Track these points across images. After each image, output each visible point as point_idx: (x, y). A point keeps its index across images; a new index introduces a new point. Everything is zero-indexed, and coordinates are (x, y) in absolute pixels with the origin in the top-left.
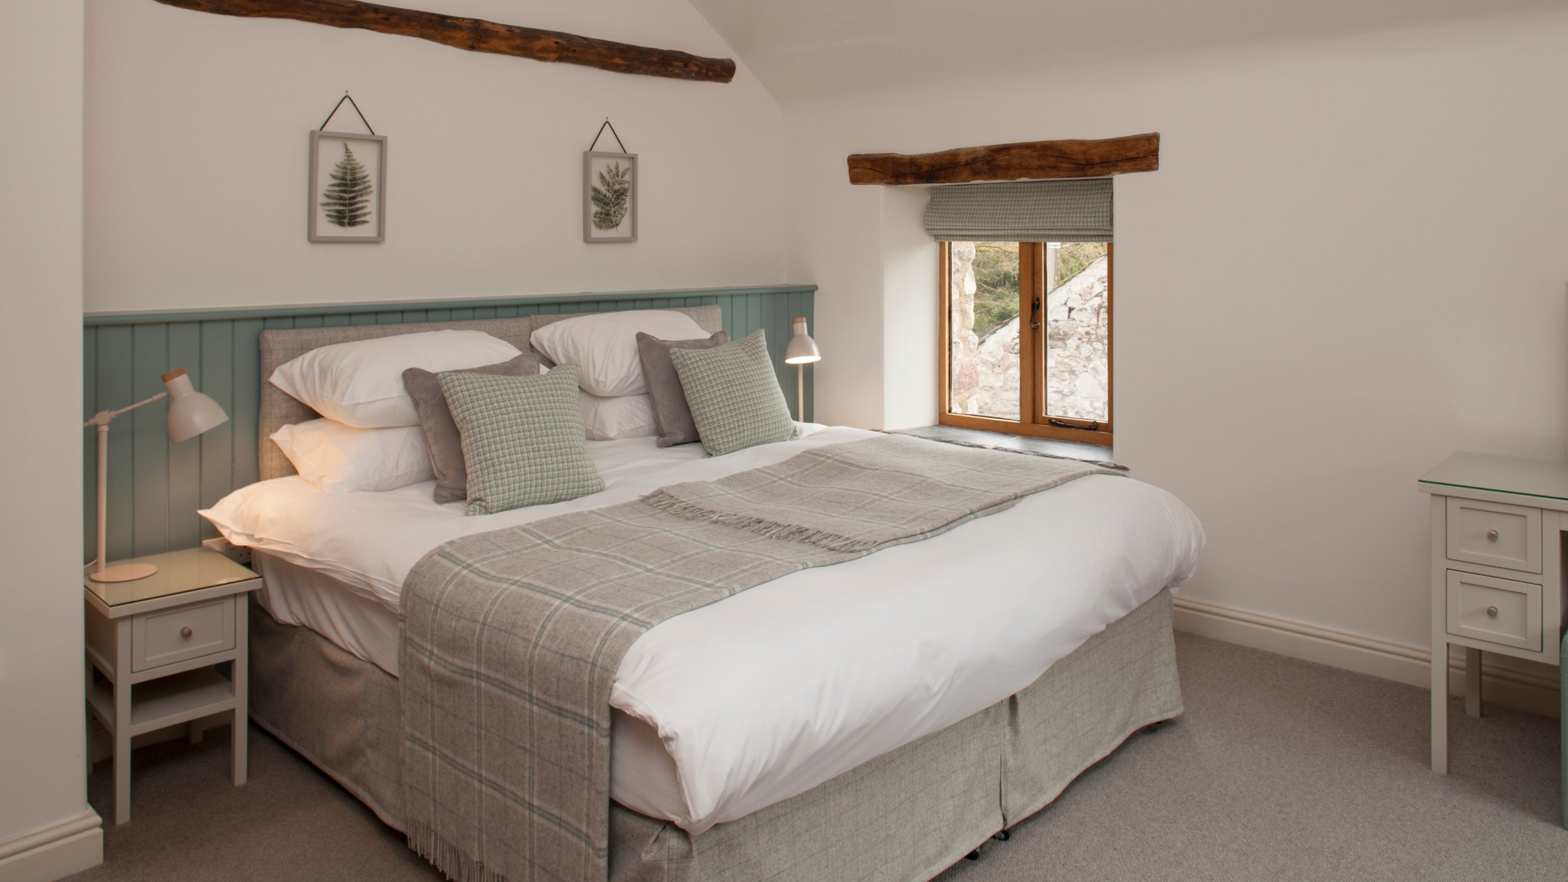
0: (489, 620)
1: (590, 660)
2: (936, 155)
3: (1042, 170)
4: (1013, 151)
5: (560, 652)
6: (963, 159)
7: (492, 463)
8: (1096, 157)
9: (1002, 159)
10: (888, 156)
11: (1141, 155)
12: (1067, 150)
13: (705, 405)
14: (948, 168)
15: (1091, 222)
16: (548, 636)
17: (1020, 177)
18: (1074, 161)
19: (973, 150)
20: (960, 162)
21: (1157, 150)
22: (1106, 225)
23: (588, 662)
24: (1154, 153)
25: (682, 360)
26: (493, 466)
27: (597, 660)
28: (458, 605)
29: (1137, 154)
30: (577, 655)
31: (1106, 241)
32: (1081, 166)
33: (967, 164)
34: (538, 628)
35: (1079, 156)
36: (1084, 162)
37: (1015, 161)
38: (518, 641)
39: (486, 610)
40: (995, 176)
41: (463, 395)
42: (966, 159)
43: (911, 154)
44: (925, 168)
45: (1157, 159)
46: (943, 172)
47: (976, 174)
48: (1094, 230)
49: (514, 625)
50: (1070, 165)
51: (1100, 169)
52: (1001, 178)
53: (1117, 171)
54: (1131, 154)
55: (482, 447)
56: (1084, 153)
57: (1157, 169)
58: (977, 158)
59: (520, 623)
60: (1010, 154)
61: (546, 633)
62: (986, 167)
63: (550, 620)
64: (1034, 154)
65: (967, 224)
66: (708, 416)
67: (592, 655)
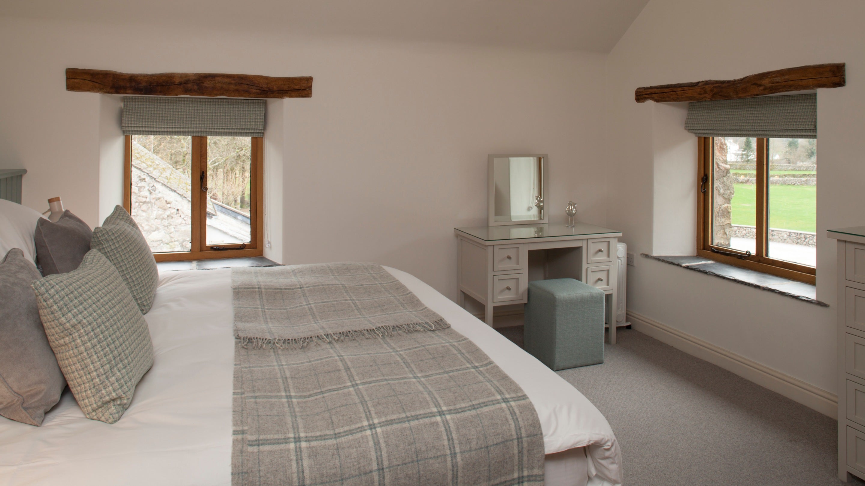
0: (386, 464)
1: (515, 436)
2: (153, 75)
3: (237, 92)
4: (217, 79)
5: (483, 446)
6: (177, 81)
7: (120, 359)
8: (275, 87)
9: (208, 84)
10: (108, 72)
11: (302, 88)
12: (256, 81)
13: (130, 271)
14: (163, 85)
15: (253, 125)
16: (460, 443)
17: (221, 95)
18: (260, 88)
19: (186, 75)
20: (174, 82)
21: (311, 86)
22: (261, 127)
23: (513, 440)
24: (310, 88)
25: (106, 236)
26: (121, 361)
27: (521, 434)
28: (333, 471)
29: (300, 87)
30: (500, 440)
31: (251, 136)
32: (265, 92)
33: (180, 84)
34: (446, 443)
35: (264, 86)
36: (268, 90)
37: (218, 85)
38: (431, 462)
39: (374, 458)
40: (203, 94)
41: (69, 299)
42: (180, 81)
43: (129, 73)
44: (144, 84)
45: (311, 91)
46: (160, 87)
47: (186, 91)
48: (252, 129)
49: (417, 453)
50: (258, 91)
51: (277, 94)
52: (207, 95)
53: (287, 96)
54: (296, 87)
55: (108, 346)
56: (267, 84)
57: (311, 97)
58: (189, 80)
59: (424, 448)
60: (214, 80)
61: (456, 442)
62: (196, 87)
63: (451, 432)
64: (233, 82)
65: (160, 124)
66: (134, 279)
67: (514, 433)
